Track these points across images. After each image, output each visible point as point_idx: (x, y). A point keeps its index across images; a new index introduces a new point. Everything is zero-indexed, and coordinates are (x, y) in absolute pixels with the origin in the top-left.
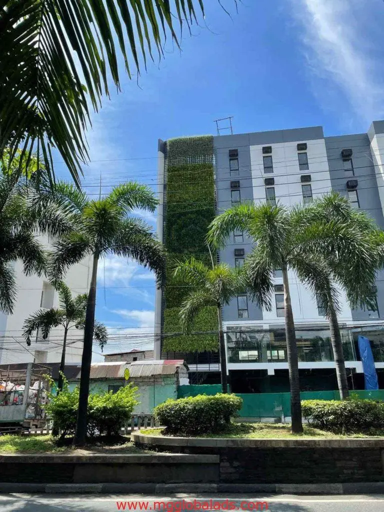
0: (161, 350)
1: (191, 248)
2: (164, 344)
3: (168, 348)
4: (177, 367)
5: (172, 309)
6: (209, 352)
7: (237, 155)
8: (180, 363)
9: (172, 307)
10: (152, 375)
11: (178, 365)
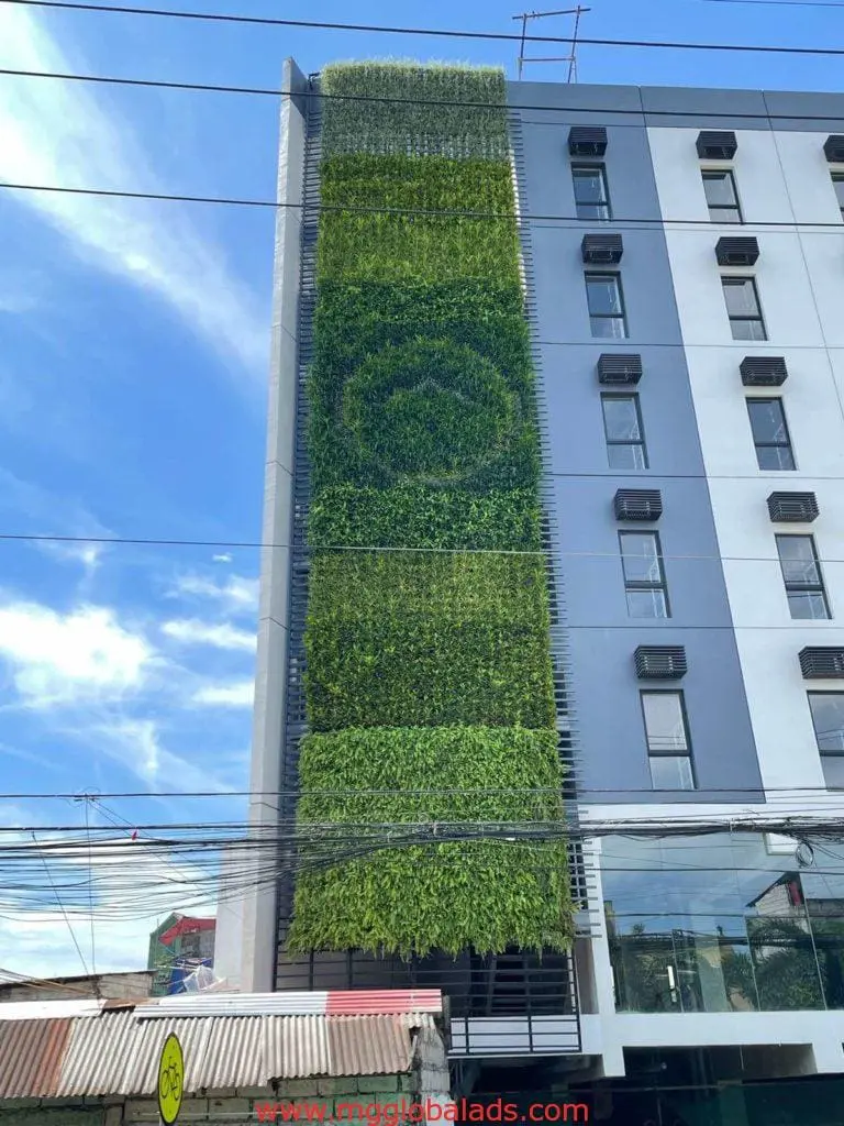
0: (278, 943)
1: (428, 469)
2: (299, 908)
3: (317, 928)
4: (414, 1031)
5: (344, 733)
6: (531, 951)
7: (602, 147)
8: (423, 1005)
9: (339, 728)
10: (275, 1083)
11: (417, 1021)
